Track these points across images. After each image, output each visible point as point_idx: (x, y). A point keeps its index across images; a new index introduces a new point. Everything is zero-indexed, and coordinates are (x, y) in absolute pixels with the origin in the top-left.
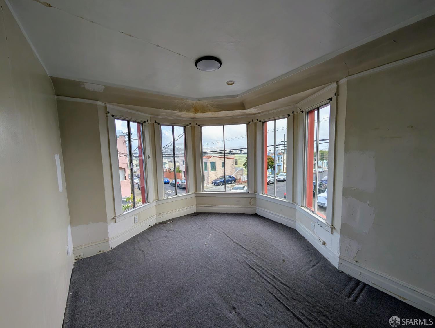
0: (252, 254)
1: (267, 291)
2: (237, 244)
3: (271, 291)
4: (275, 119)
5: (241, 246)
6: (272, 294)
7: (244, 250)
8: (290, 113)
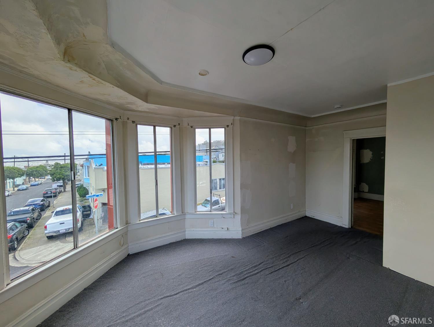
0: (221, 275)
1: (270, 274)
2: (199, 285)
3: (270, 272)
4: (155, 125)
5: (205, 282)
6: (272, 272)
7: (213, 281)
8: (177, 124)
